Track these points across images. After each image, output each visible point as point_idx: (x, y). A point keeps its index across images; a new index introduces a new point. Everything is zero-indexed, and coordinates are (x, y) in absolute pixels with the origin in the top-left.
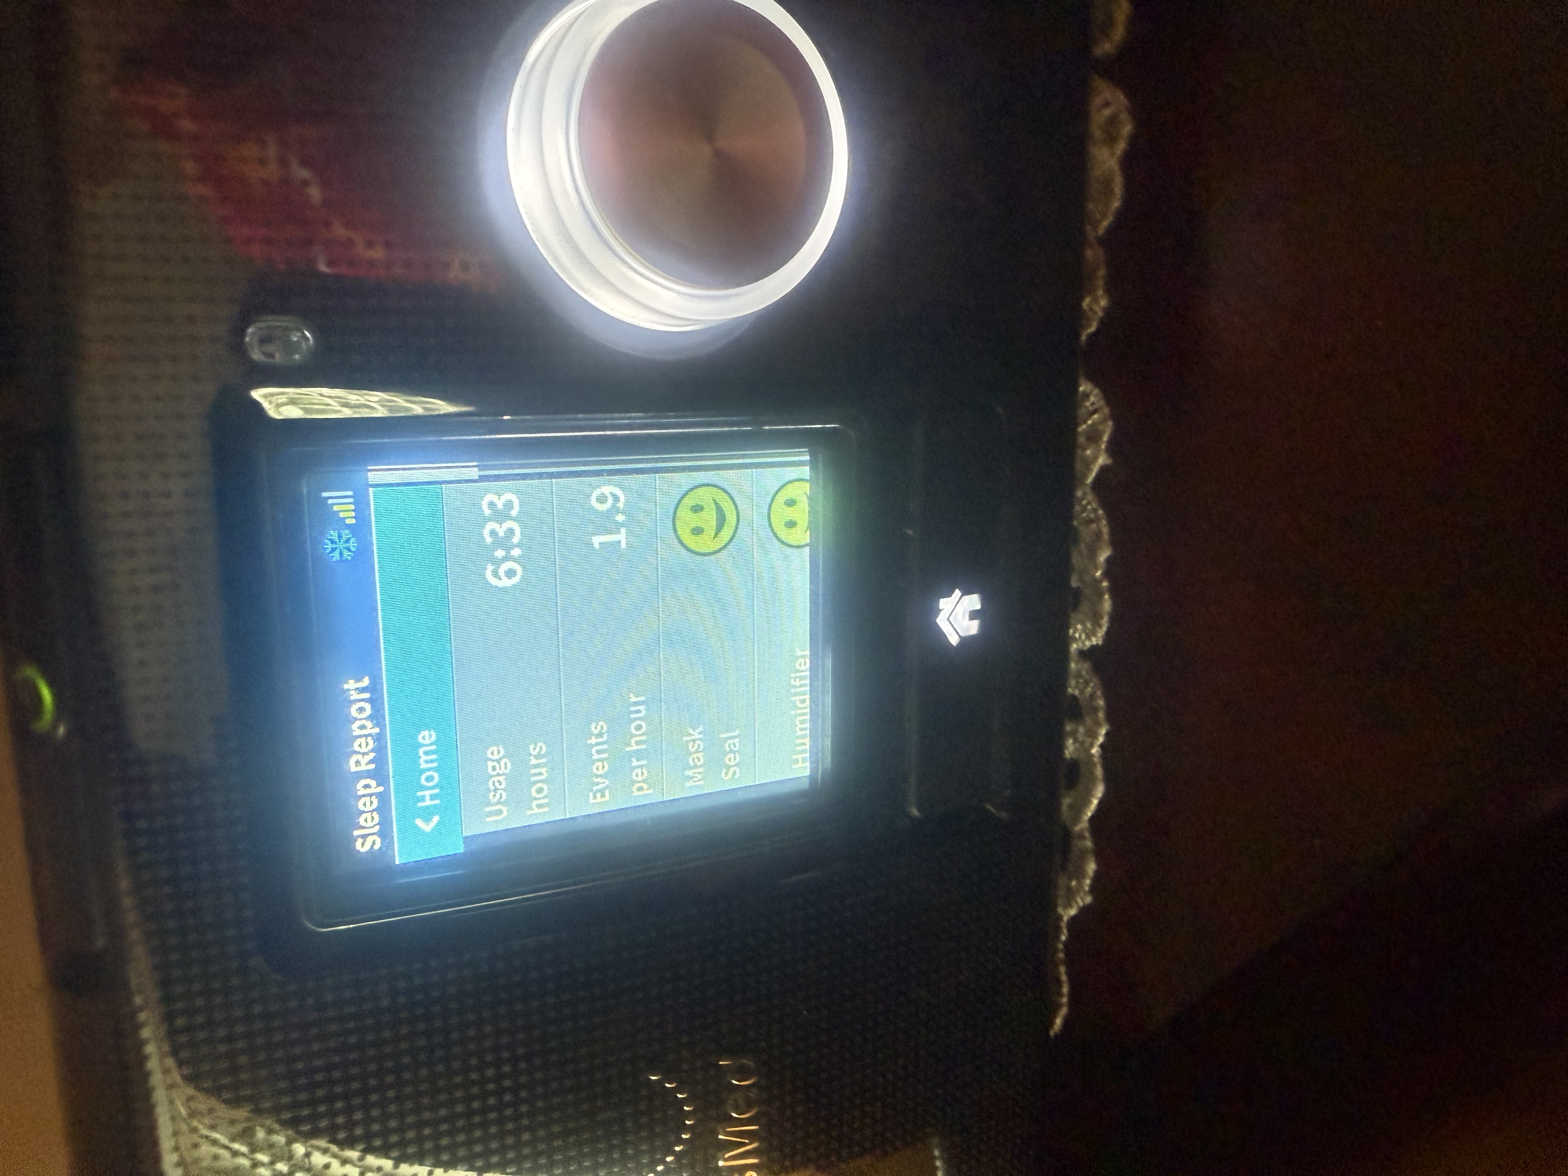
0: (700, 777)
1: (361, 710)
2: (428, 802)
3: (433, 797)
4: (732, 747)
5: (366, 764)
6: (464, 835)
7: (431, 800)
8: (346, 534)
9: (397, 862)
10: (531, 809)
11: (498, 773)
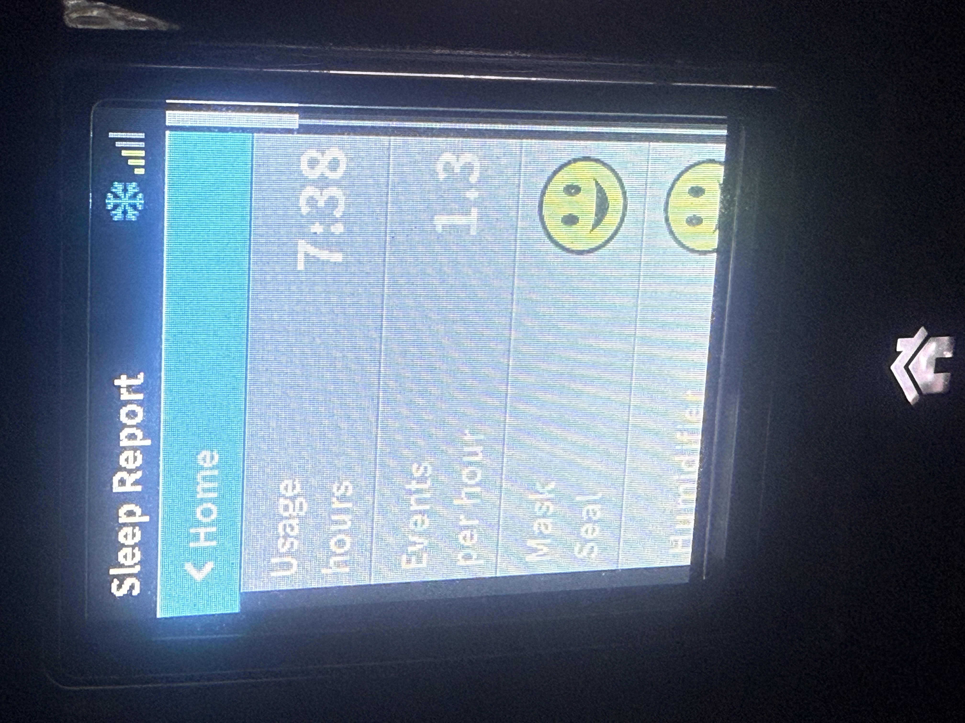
0: (546, 550)
1: (132, 414)
2: (203, 543)
3: (209, 537)
4: (591, 513)
5: (132, 485)
6: (242, 591)
7: (206, 540)
8: (132, 187)
9: (158, 616)
10: (327, 567)
11: (290, 515)
